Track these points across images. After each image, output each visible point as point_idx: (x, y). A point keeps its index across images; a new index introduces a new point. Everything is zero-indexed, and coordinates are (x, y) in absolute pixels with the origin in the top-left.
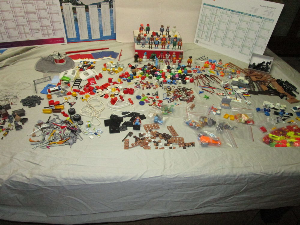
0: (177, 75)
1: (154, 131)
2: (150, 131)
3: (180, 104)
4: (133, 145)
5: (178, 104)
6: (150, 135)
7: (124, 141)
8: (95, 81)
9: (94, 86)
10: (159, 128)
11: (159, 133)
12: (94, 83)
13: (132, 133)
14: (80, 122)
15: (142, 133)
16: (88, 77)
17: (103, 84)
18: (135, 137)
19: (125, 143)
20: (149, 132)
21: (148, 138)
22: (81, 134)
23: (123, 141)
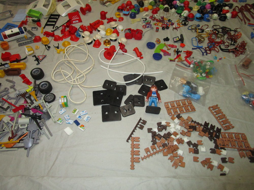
0: (208, 6)
1: (185, 116)
2: (179, 117)
3: (223, 59)
4: (147, 150)
5: (220, 59)
6: (179, 127)
7: (129, 141)
8: (79, 16)
9: (77, 25)
10: (193, 110)
11: (195, 122)
12: (77, 21)
13: (145, 122)
14: (49, 98)
15: (164, 123)
16: (70, 10)
17: (91, 23)
18: (150, 130)
19: (133, 146)
20: (176, 120)
21: (175, 134)
22: (49, 123)
23: (127, 141)
